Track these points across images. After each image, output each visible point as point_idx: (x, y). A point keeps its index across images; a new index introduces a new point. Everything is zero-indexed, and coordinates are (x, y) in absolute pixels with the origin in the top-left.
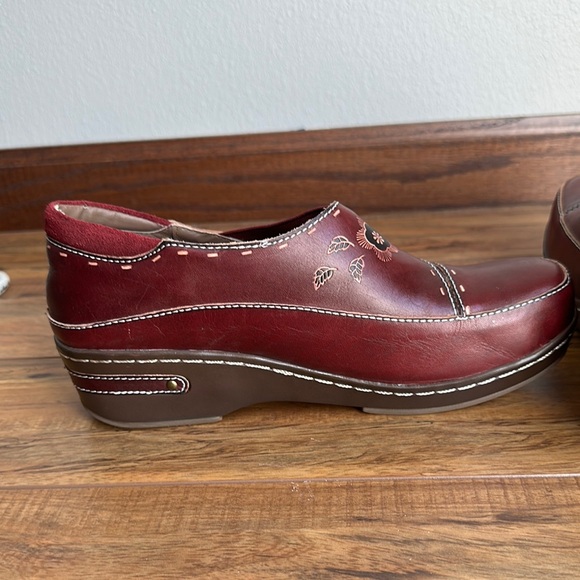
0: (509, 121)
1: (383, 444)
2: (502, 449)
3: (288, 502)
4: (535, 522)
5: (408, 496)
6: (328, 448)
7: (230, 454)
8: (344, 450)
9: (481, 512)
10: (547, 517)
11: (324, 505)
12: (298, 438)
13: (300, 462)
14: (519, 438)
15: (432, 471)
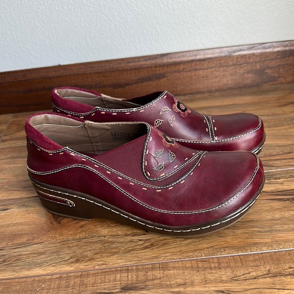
0: (163, 55)
1: (80, 251)
2: (132, 250)
3: (31, 289)
4: (136, 290)
5: (86, 280)
6: (55, 256)
7: (8, 263)
8: (62, 256)
9: (115, 287)
10: (142, 287)
11: (47, 289)
12: (42, 251)
13: (40, 265)
14: (141, 243)
15: (99, 265)
